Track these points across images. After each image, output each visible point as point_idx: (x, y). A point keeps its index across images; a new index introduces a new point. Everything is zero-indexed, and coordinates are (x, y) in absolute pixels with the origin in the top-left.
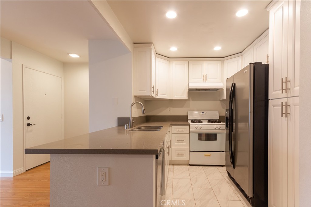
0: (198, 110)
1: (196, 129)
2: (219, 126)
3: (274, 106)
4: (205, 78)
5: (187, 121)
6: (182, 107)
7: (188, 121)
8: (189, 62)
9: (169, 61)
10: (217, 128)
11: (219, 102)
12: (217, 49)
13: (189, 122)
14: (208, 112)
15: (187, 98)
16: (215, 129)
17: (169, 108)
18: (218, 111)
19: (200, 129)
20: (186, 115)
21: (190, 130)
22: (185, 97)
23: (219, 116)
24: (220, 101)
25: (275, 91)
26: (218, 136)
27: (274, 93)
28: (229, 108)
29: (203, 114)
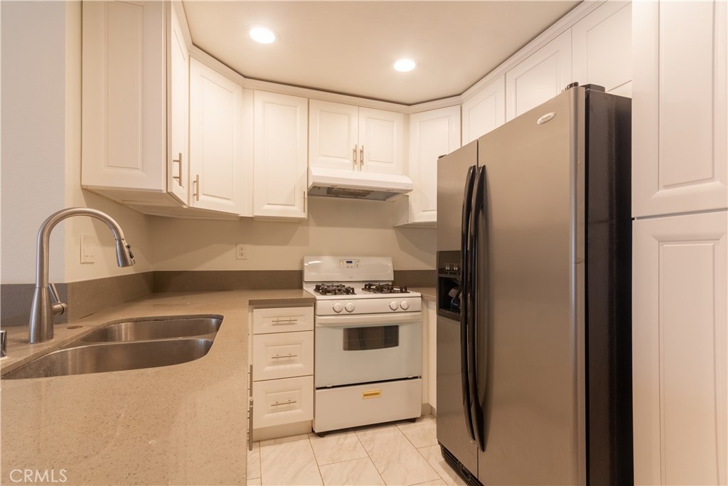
0: (332, 254)
1: (338, 313)
2: (404, 303)
3: (662, 240)
4: (359, 157)
5: (301, 288)
6: (285, 243)
7: (304, 288)
8: (311, 100)
9: (243, 88)
10: (400, 309)
11: (390, 233)
12: (404, 66)
13: (309, 290)
14: (365, 261)
15: (304, 215)
16: (394, 311)
18: (390, 258)
19: (350, 313)
20: (296, 268)
21: (317, 317)
22: (297, 210)
23: (394, 271)
24: (396, 228)
25: (666, 187)
26: (403, 334)
27: (663, 192)
28: (459, 248)
29: (350, 264)
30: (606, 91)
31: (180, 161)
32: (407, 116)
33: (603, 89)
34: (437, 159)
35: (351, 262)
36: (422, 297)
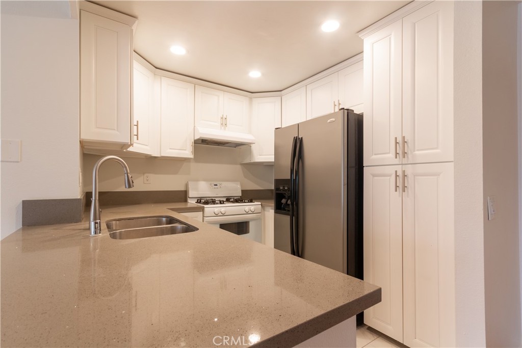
1: (217, 215)
2: (252, 208)
3: (374, 176)
4: (224, 122)
5: (186, 201)
6: (176, 173)
7: (189, 201)
8: (196, 86)
9: (155, 74)
10: (250, 212)
11: (239, 167)
12: (255, 75)
13: (192, 203)
14: (224, 184)
15: (191, 156)
16: (247, 213)
17: (145, 175)
18: (239, 183)
19: (223, 215)
20: (183, 189)
21: (205, 218)
22: (188, 153)
23: (242, 191)
24: (242, 164)
25: (375, 154)
26: (252, 226)
27: (374, 157)
28: (289, 178)
29: (216, 187)
30: (355, 112)
31: (137, 126)
32: (251, 98)
33: (353, 111)
34: (274, 129)
35: (217, 185)
36: (261, 205)
